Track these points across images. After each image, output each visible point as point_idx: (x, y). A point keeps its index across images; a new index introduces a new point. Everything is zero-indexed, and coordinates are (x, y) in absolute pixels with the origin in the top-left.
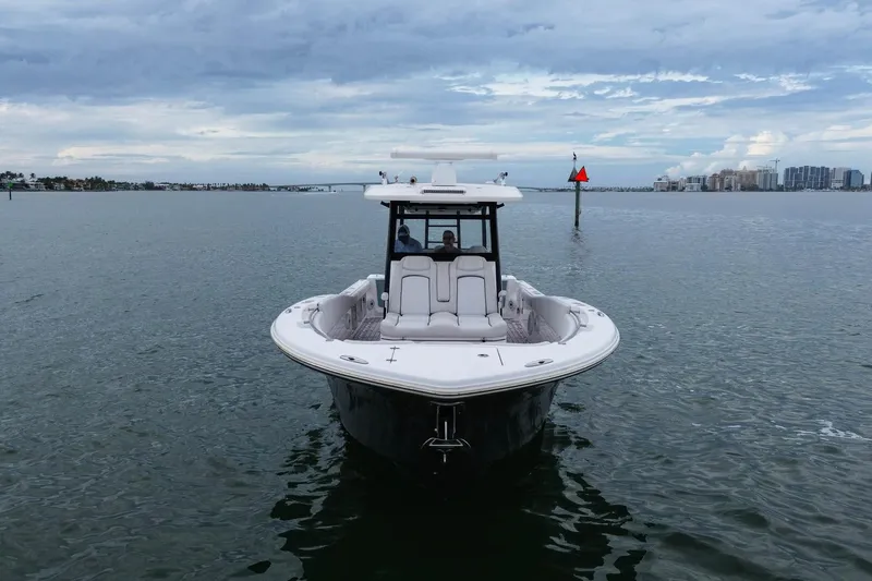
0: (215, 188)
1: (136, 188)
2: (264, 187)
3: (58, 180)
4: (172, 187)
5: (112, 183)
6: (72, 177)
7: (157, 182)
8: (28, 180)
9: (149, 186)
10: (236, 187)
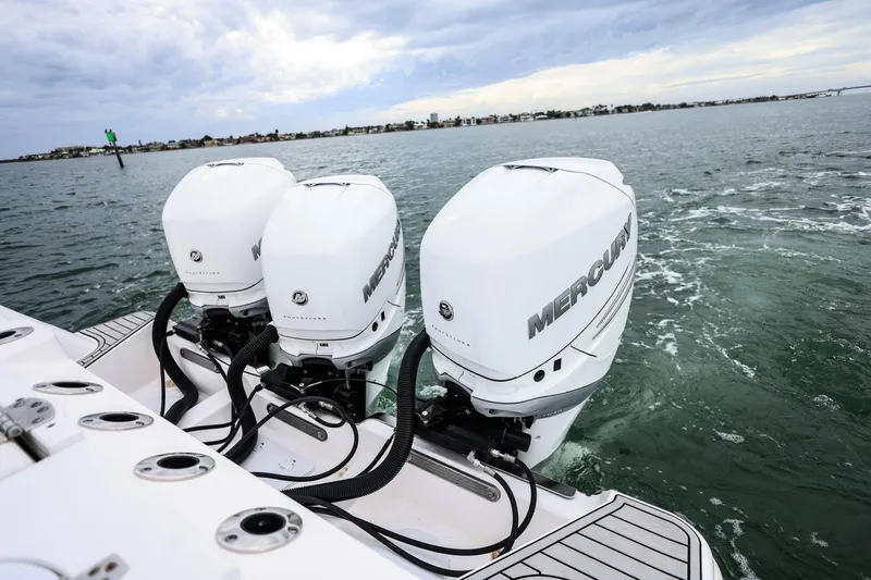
0: (732, 103)
1: (675, 107)
2: (774, 98)
3: (625, 107)
4: (700, 104)
5: (658, 106)
6: (634, 104)
7: (689, 102)
8: (610, 109)
9: (684, 106)
10: (749, 101)
